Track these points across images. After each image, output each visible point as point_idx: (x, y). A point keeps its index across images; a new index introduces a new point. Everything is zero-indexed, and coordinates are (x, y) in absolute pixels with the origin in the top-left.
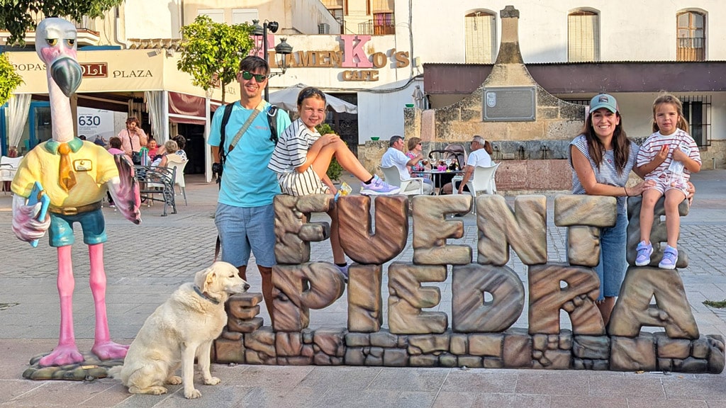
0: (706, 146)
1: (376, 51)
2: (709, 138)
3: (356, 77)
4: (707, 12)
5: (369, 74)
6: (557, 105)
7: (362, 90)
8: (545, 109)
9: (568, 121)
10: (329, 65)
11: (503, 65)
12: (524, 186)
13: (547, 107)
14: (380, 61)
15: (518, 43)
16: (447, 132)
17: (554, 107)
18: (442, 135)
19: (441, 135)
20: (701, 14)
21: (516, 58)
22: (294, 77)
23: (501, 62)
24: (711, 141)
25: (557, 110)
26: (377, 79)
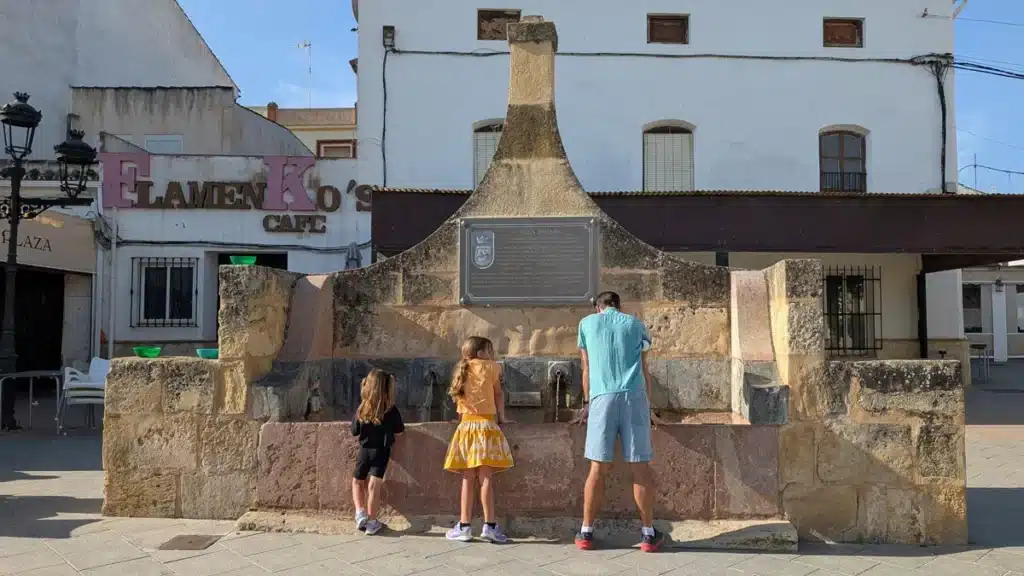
0: (875, 349)
1: (323, 184)
2: (878, 336)
3: (284, 226)
4: (868, 131)
5: (311, 220)
6: (653, 266)
7: (294, 247)
8: (622, 277)
9: (682, 310)
10: (241, 205)
11: (514, 162)
12: (564, 503)
13: (626, 271)
14: (329, 200)
15: (552, 106)
16: (365, 332)
17: (646, 272)
18: (352, 338)
19: (349, 340)
20: (858, 136)
21: (546, 145)
22: (181, 226)
23: (510, 155)
24: (882, 340)
25: (653, 280)
26: (323, 230)
